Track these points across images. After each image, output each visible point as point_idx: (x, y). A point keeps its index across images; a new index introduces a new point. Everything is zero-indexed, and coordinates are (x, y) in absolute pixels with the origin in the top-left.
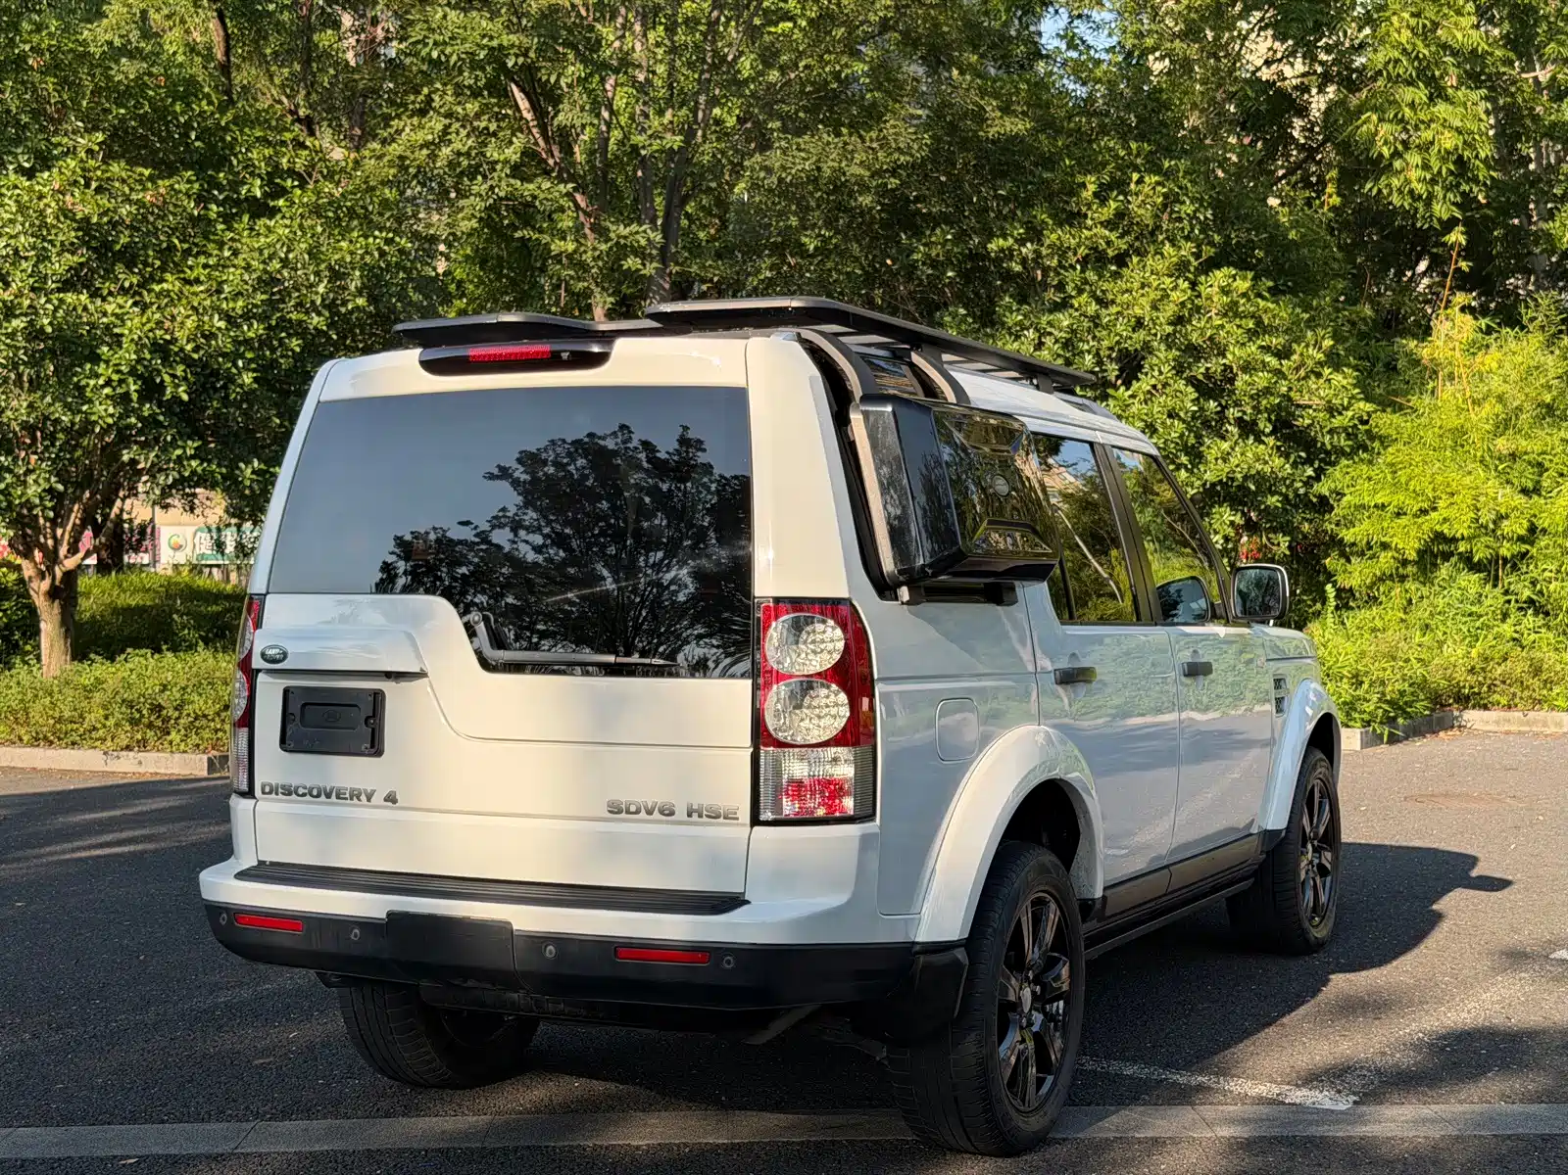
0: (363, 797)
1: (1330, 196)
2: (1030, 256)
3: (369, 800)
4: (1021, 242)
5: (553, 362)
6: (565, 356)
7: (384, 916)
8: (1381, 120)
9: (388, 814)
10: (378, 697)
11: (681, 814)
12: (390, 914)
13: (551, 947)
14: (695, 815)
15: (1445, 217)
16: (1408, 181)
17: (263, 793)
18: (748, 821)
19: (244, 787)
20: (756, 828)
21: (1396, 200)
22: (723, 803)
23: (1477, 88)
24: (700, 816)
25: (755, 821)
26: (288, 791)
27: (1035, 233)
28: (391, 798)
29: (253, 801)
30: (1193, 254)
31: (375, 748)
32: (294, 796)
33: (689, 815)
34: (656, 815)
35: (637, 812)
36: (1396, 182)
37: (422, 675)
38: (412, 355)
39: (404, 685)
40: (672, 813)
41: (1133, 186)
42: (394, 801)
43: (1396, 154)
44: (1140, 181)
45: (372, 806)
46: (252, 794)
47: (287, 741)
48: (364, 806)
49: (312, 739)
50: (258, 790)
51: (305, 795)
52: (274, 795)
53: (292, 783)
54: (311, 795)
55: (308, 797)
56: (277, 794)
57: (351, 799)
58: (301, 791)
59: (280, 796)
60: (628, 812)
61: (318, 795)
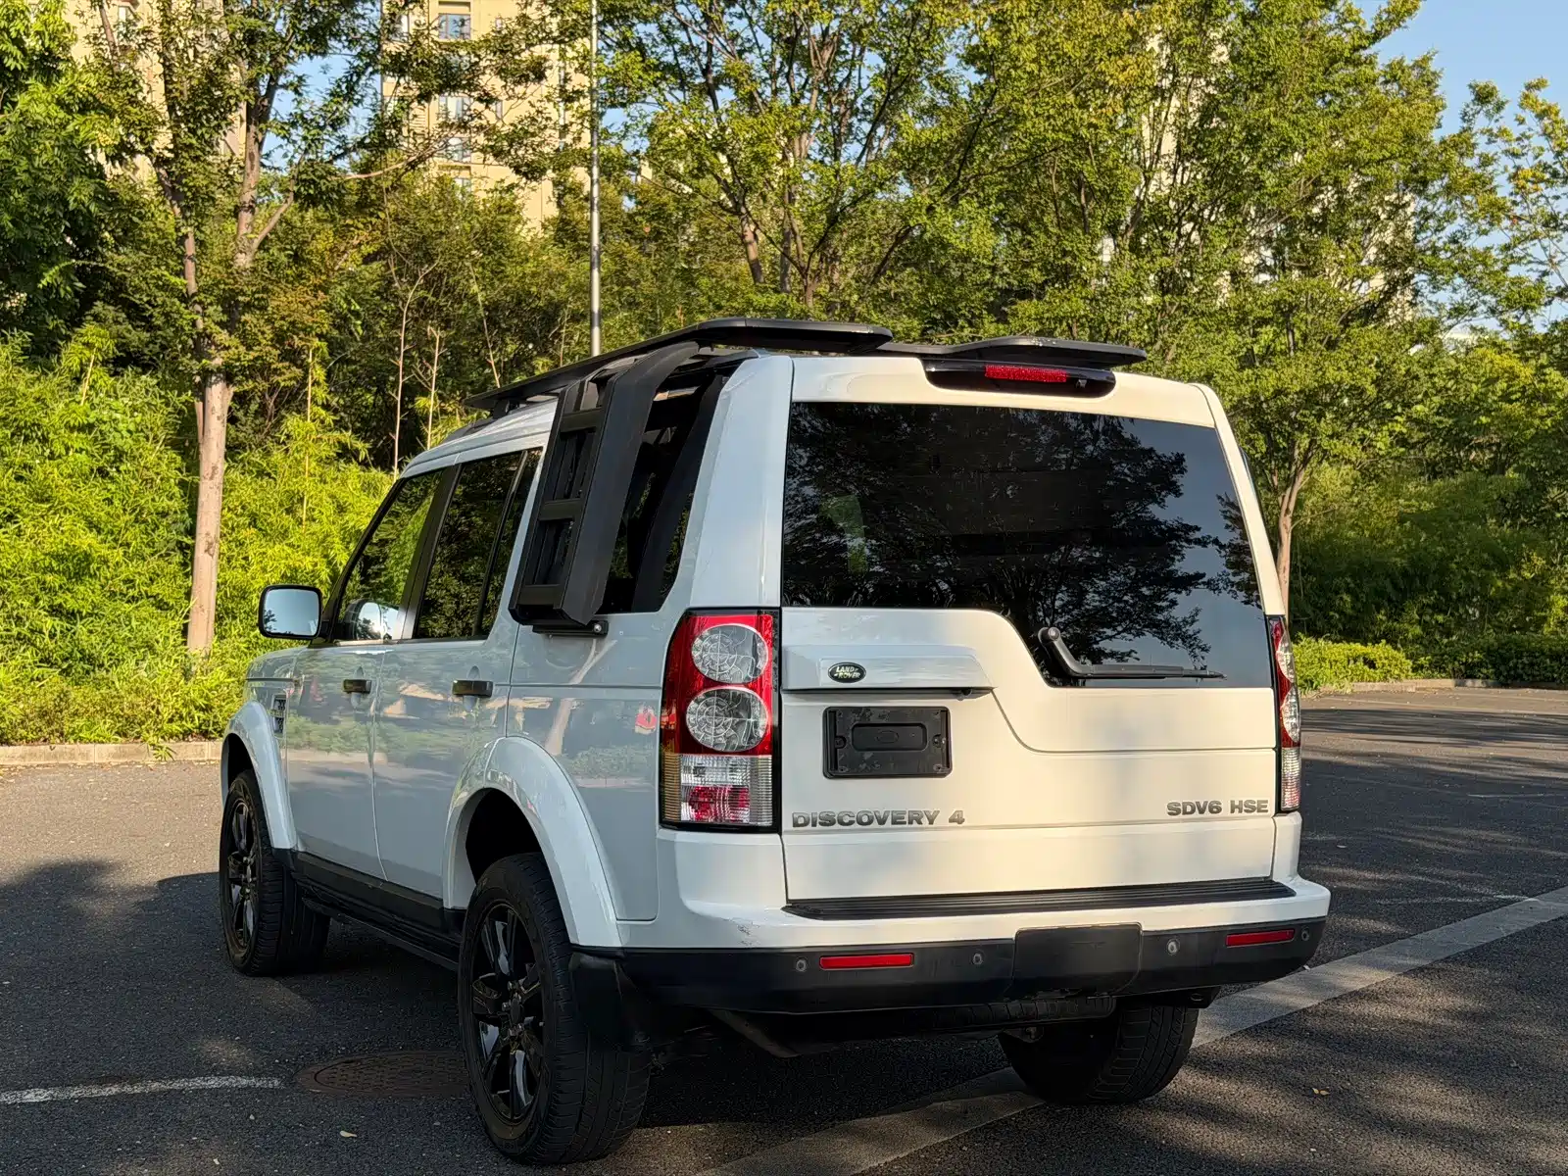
0: (925, 821)
3: (931, 823)
6: (1083, 384)
7: (1013, 936)
9: (957, 834)
10: (945, 712)
12: (1020, 934)
13: (1173, 943)
14: (1236, 812)
17: (796, 824)
18: (1274, 812)
19: (767, 822)
20: (1277, 818)
22: (1256, 797)
24: (1240, 811)
25: (1278, 810)
26: (828, 822)
28: (957, 819)
29: (778, 836)
31: (944, 768)
33: (1232, 811)
34: (1207, 813)
35: (1193, 811)
37: (989, 690)
39: (967, 701)
40: (1219, 810)
42: (961, 821)
45: (936, 829)
46: (776, 828)
47: (837, 765)
48: (926, 829)
49: (870, 762)
50: (787, 823)
51: (851, 823)
52: (809, 827)
53: (836, 810)
54: (861, 823)
55: (856, 826)
56: (814, 825)
57: (911, 823)
58: (846, 820)
59: (819, 827)
60: (1185, 813)
61: (870, 822)
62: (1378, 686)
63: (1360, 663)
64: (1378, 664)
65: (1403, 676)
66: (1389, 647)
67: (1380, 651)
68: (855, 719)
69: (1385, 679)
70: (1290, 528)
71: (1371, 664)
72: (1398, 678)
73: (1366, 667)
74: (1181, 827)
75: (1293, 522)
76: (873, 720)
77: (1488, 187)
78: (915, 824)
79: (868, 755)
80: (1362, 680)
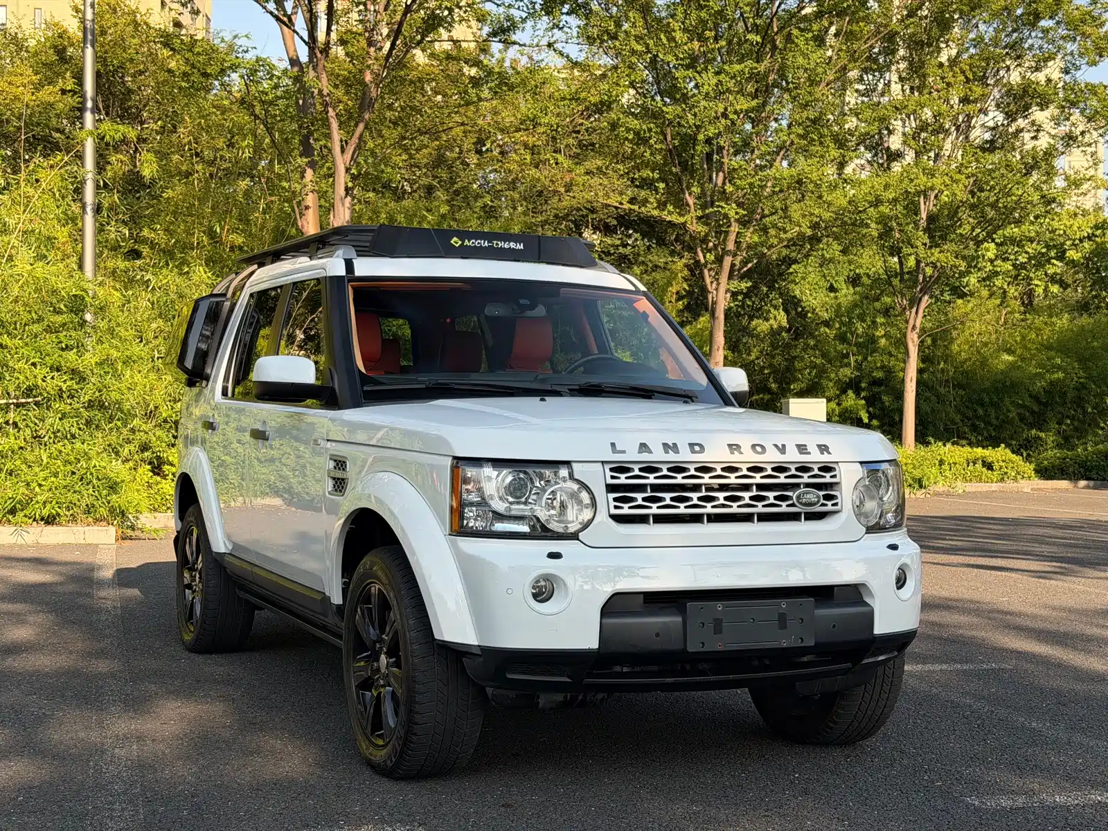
62: (995, 487)
63: (979, 466)
64: (996, 466)
65: (1019, 477)
66: (1008, 451)
67: (999, 454)
69: (1002, 480)
70: (917, 341)
71: (989, 467)
72: (1015, 479)
73: (984, 470)
75: (919, 337)
77: (1098, 22)
80: (980, 481)
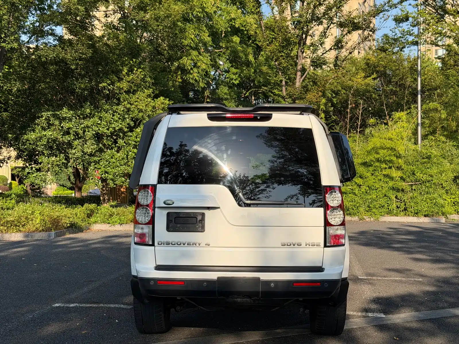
0: (198, 245)
1: (178, 79)
2: (112, 89)
3: (199, 245)
4: (109, 85)
5: (255, 119)
6: (259, 118)
7: (216, 278)
8: (188, 59)
10: (203, 215)
11: (303, 245)
12: (218, 278)
13: (272, 284)
14: (308, 246)
15: (203, 86)
16: (194, 76)
17: (158, 244)
18: (323, 246)
19: (151, 243)
20: (325, 248)
21: (191, 81)
22: (316, 241)
23: (207, 53)
24: (309, 246)
25: (325, 246)
26: (168, 244)
27: (113, 83)
29: (154, 247)
30: (152, 92)
31: (202, 230)
32: (171, 245)
33: (306, 245)
34: (296, 246)
35: (290, 245)
36: (191, 76)
37: (219, 208)
38: (204, 115)
40: (301, 245)
41: (134, 72)
42: (209, 245)
43: (191, 69)
44: (137, 70)
45: (200, 247)
46: (153, 245)
47: (169, 229)
48: (198, 247)
49: (179, 227)
50: (156, 244)
51: (175, 244)
52: (163, 245)
53: (170, 241)
54: (178, 244)
55: (176, 245)
56: (164, 244)
57: (193, 245)
58: (173, 243)
59: (165, 245)
60: (287, 245)
61: (180, 244)
68: (175, 216)
74: (286, 250)
76: (181, 216)
78: (194, 245)
79: (178, 225)
